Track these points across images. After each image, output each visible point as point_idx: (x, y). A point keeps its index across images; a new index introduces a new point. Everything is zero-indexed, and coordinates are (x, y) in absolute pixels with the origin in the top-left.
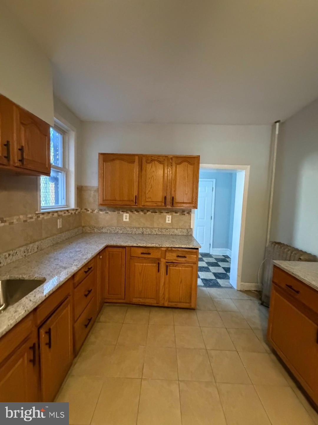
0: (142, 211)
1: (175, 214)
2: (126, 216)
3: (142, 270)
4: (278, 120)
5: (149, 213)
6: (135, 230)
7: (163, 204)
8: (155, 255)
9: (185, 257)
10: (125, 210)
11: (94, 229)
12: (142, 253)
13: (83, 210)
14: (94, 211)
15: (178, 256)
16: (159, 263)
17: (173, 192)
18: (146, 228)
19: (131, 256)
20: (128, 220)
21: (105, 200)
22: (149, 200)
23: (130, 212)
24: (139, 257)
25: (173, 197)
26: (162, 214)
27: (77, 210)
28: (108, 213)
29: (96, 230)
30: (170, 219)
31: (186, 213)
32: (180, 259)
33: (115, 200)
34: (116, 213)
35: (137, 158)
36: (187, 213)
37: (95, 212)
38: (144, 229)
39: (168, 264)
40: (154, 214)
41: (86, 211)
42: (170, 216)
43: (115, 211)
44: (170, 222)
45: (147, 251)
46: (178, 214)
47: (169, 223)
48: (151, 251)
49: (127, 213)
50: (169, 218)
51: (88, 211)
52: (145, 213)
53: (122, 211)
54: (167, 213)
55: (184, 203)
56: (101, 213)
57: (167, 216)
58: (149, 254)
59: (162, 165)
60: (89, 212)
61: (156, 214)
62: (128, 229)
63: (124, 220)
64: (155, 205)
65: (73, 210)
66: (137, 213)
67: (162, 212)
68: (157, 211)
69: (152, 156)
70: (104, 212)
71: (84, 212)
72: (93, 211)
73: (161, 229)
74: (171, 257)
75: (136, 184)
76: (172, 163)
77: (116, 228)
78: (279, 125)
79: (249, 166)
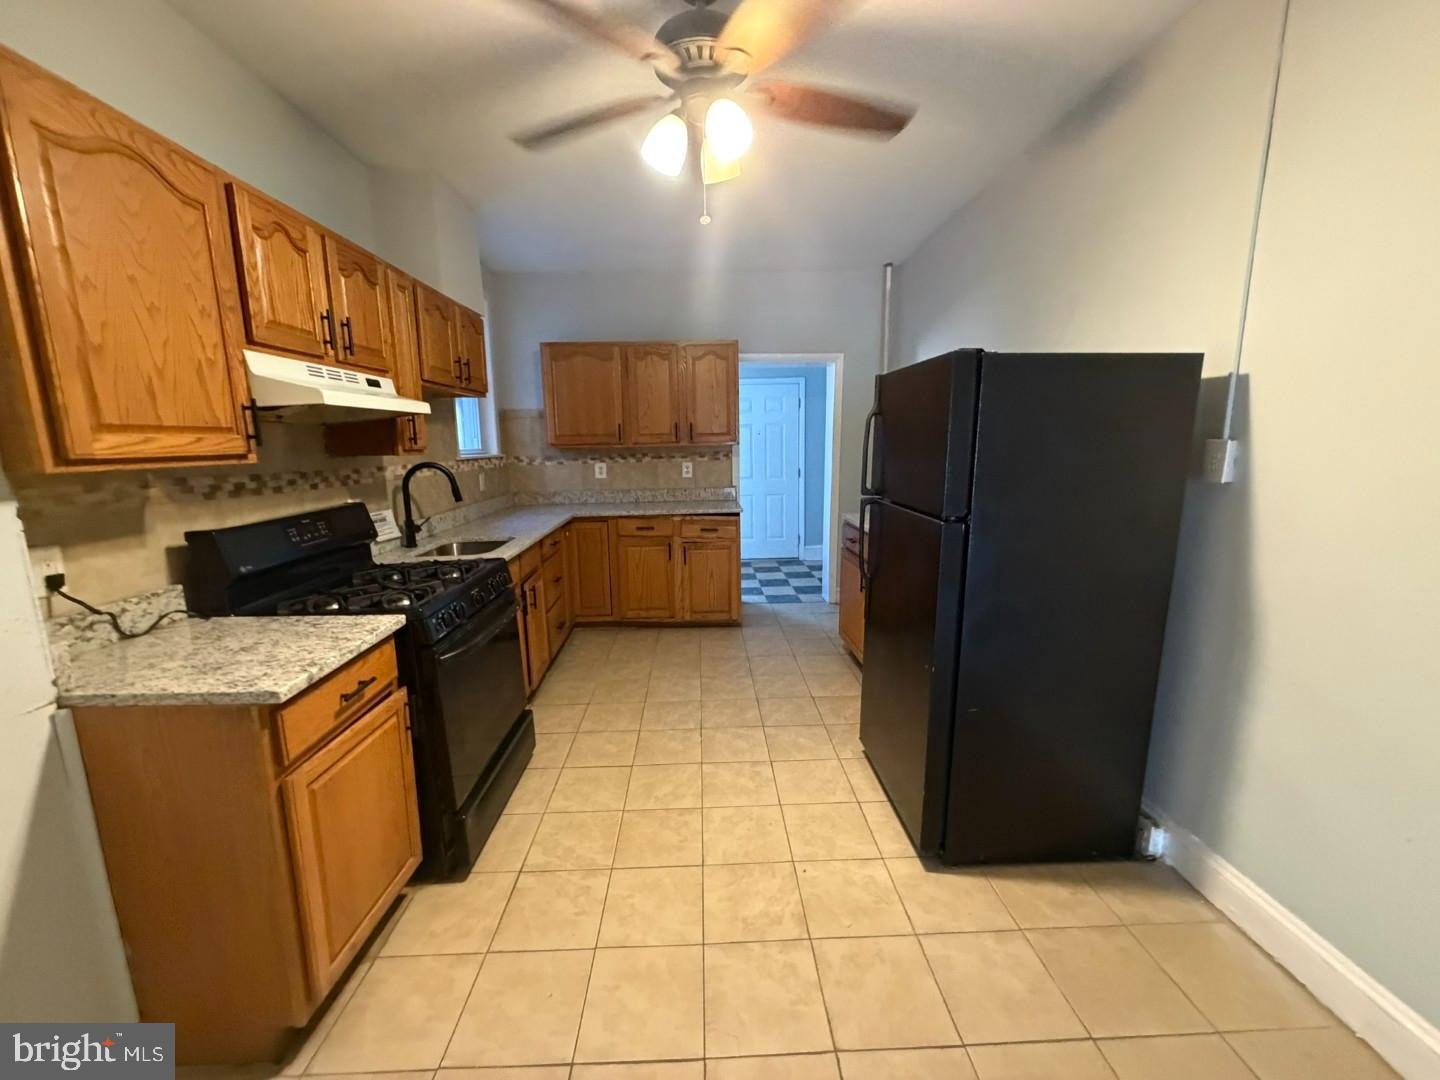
0: (633, 455)
1: (700, 459)
2: (601, 468)
3: (640, 559)
4: (889, 261)
5: (647, 459)
6: (621, 495)
7: (674, 439)
8: (661, 530)
9: (716, 530)
10: (597, 456)
11: (536, 499)
12: (639, 529)
13: (512, 460)
14: (534, 461)
15: (703, 530)
16: (670, 545)
17: (690, 414)
18: (644, 490)
19: (619, 536)
20: (604, 476)
21: (560, 436)
22: (646, 432)
23: (607, 460)
24: (633, 536)
25: (691, 425)
26: (673, 460)
27: (502, 458)
28: (562, 463)
29: (541, 500)
30: (691, 470)
31: (721, 456)
32: (706, 535)
33: (579, 435)
34: (580, 462)
35: (616, 350)
36: (725, 455)
37: (537, 462)
38: (640, 493)
39: (687, 546)
40: (655, 460)
41: (516, 461)
42: (690, 465)
43: (576, 460)
44: (690, 475)
45: (647, 523)
46: (706, 459)
47: (689, 478)
48: (653, 523)
49: (602, 461)
50: (687, 468)
51: (521, 461)
52: (639, 460)
53: (592, 459)
54: (683, 457)
55: (713, 434)
56: (548, 463)
57: (684, 464)
58: (652, 528)
59: (667, 362)
60: (524, 464)
61: (662, 460)
62: (606, 494)
63: (598, 476)
64: (658, 440)
65: (496, 458)
66: (622, 461)
67: (673, 457)
68: (663, 455)
69: (646, 345)
70: (555, 463)
71: (513, 464)
72: (531, 461)
73: (674, 490)
74: (692, 531)
75: (618, 402)
76: (686, 357)
77: (582, 494)
78: (892, 271)
79: (842, 355)
